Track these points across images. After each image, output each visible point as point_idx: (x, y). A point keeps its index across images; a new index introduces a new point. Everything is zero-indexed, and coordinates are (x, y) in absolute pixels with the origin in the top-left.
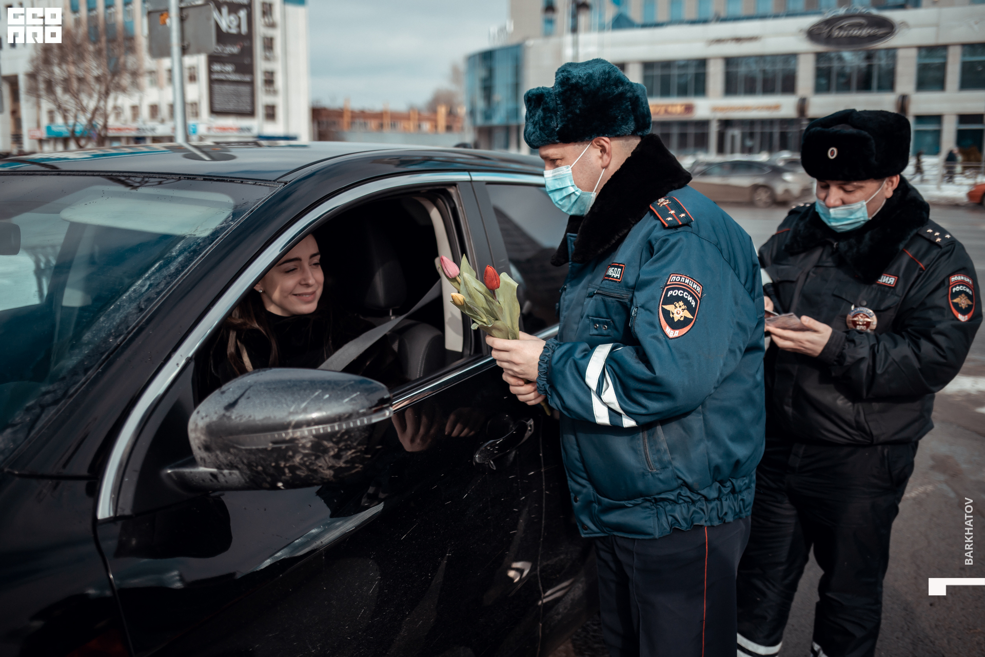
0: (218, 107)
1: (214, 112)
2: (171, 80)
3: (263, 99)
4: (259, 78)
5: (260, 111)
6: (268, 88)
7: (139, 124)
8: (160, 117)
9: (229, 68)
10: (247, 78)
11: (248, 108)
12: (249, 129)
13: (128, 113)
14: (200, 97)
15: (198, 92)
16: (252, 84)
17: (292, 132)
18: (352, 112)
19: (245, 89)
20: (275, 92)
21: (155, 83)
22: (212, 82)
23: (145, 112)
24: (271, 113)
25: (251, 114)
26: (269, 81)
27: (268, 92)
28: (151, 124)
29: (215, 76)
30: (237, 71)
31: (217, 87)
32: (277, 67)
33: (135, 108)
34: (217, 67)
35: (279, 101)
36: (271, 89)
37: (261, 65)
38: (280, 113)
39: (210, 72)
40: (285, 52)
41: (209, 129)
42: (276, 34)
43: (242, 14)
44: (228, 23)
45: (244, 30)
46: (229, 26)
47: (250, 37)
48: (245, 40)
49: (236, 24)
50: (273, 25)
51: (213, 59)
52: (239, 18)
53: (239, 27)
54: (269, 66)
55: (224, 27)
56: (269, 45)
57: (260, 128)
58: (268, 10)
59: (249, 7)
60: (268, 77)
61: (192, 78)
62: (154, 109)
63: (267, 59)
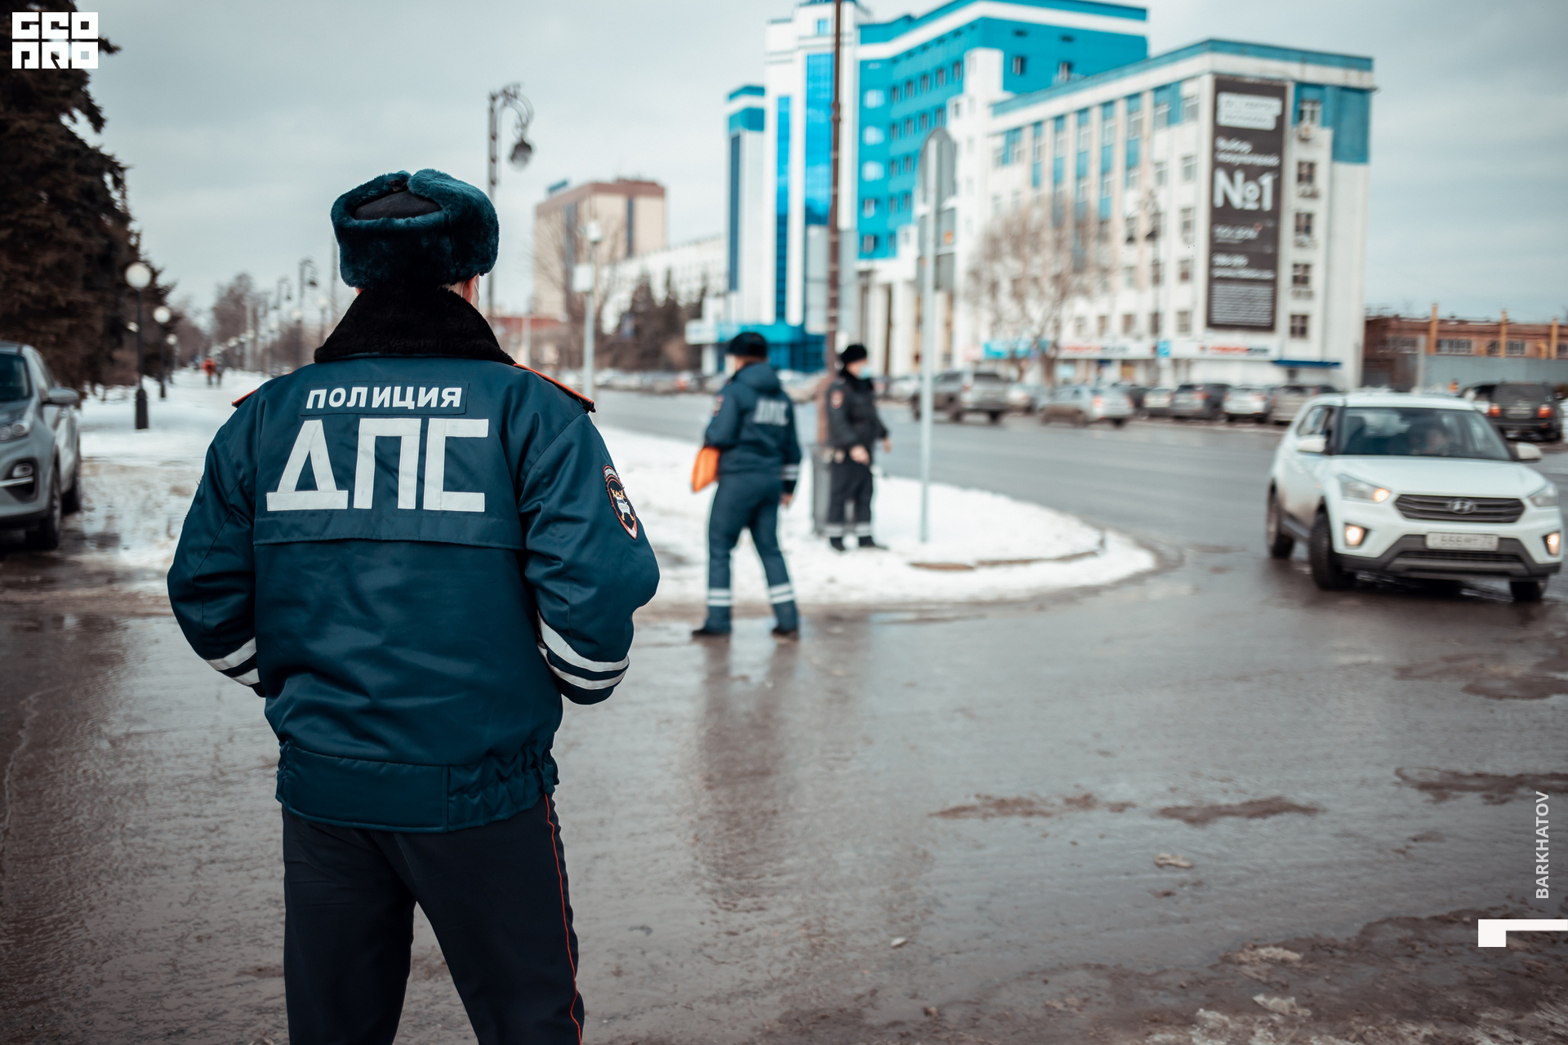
0: (1218, 318)
1: (1211, 324)
3: (1289, 305)
4: (1286, 274)
5: (1284, 323)
6: (1298, 289)
7: (1106, 342)
8: (1135, 331)
9: (1240, 260)
10: (1267, 275)
11: (1265, 320)
12: (1264, 351)
13: (1092, 324)
14: (1195, 303)
15: (1191, 296)
16: (1273, 283)
17: (1331, 356)
19: (1263, 291)
20: (1310, 296)
21: (1132, 283)
22: (1212, 280)
23: (1116, 324)
24: (1300, 328)
25: (1270, 328)
26: (1301, 279)
27: (1297, 295)
28: (1122, 341)
29: (1218, 273)
30: (1249, 266)
31: (1219, 288)
32: (1315, 256)
33: (1103, 319)
34: (1221, 260)
35: (1313, 309)
36: (1304, 290)
37: (1290, 254)
38: (1315, 327)
39: (1211, 266)
40: (1330, 235)
41: (1203, 349)
42: (1318, 208)
43: (1267, 180)
44: (1243, 195)
45: (1267, 204)
46: (1244, 199)
47: (1275, 214)
48: (1268, 220)
49: (1256, 196)
50: (1313, 195)
51: (1216, 247)
52: (1261, 188)
53: (1260, 200)
54: (1302, 257)
55: (1237, 201)
56: (1305, 225)
57: (1281, 349)
58: (1307, 174)
59: (1278, 171)
60: (1299, 273)
61: (1185, 276)
62: (1129, 320)
63: (1300, 245)
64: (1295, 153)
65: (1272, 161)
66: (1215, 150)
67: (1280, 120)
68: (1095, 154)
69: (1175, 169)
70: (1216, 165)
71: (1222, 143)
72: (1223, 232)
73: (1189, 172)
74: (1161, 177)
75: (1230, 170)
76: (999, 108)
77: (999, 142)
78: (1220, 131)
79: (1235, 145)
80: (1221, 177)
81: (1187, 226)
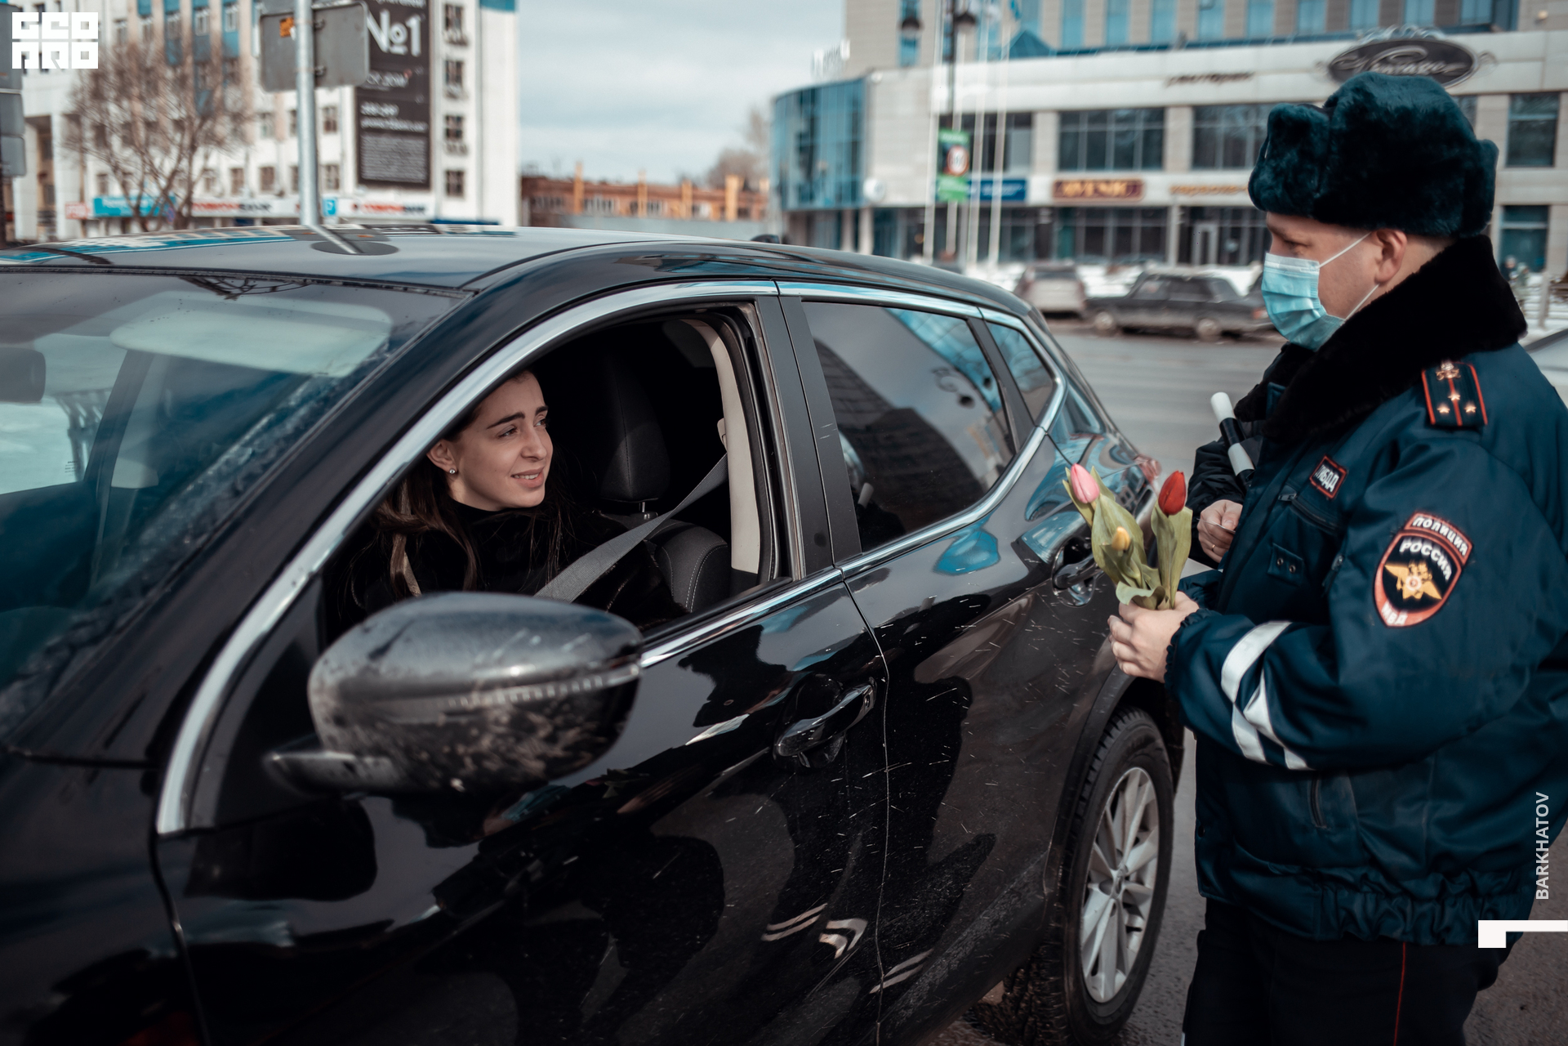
0: (369, 174)
2: (295, 127)
3: (443, 161)
4: (438, 127)
5: (439, 180)
6: (451, 143)
7: (243, 198)
8: (277, 187)
9: (390, 110)
10: (419, 127)
11: (420, 176)
12: (421, 209)
13: (226, 180)
14: (343, 155)
15: (338, 148)
16: (426, 135)
17: (489, 215)
18: (586, 183)
19: (416, 145)
20: (464, 151)
21: (270, 132)
22: (361, 132)
23: (253, 179)
24: (456, 185)
25: (425, 185)
26: (455, 132)
27: (451, 150)
28: (262, 198)
29: (366, 123)
30: (400, 116)
31: (369, 140)
32: (467, 109)
33: (237, 173)
34: (369, 108)
35: (469, 164)
36: (457, 144)
37: (441, 107)
38: (471, 184)
39: (359, 116)
40: (480, 86)
41: (356, 207)
42: (468, 57)
43: (414, 22)
44: (389, 37)
45: (416, 48)
46: (392, 42)
47: (425, 60)
48: (417, 66)
49: (404, 39)
50: (462, 42)
51: (364, 94)
52: (408, 30)
53: (407, 43)
54: (454, 108)
55: (384, 44)
56: (455, 74)
57: (438, 207)
58: (454, 18)
59: (425, 11)
60: (452, 125)
62: (268, 175)
63: (452, 96)
65: (418, 2)
75: (374, 9)
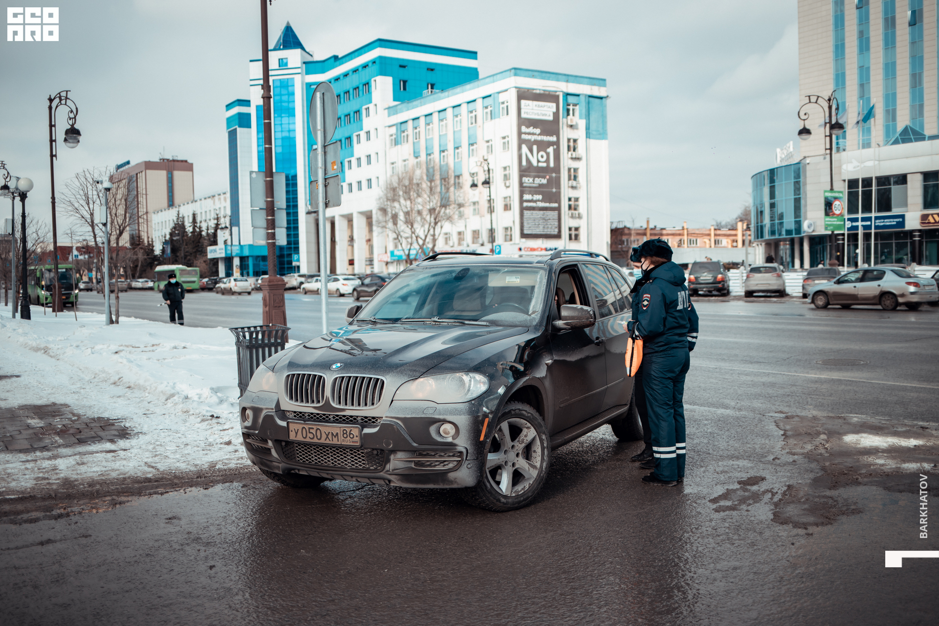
0: (526, 232)
1: (524, 235)
3: (568, 222)
4: (565, 204)
5: (565, 233)
6: (572, 213)
7: (463, 247)
9: (538, 197)
10: (555, 205)
11: (556, 232)
12: (555, 247)
13: (455, 238)
14: (513, 222)
15: (511, 219)
16: (558, 209)
17: (594, 249)
19: (553, 214)
20: (579, 217)
21: (477, 212)
22: (522, 210)
23: (468, 237)
24: (574, 236)
25: (558, 236)
26: (573, 206)
27: (572, 216)
28: (472, 247)
29: (525, 204)
30: (543, 200)
31: (527, 213)
32: (581, 194)
34: (527, 197)
35: (582, 224)
36: (575, 213)
37: (566, 192)
38: (583, 234)
39: (522, 201)
40: (588, 182)
41: (520, 249)
42: (581, 165)
43: (551, 150)
44: (537, 159)
45: (552, 164)
46: (538, 161)
47: (557, 169)
48: (552, 172)
49: (545, 159)
50: (578, 159)
51: (523, 189)
52: (548, 154)
53: (547, 161)
54: (573, 194)
55: (534, 163)
56: (573, 175)
57: (565, 247)
58: (573, 146)
59: (557, 144)
60: (572, 203)
61: (507, 207)
62: (476, 234)
63: (572, 187)
64: (566, 134)
65: (554, 139)
66: (520, 133)
67: (556, 115)
68: (450, 136)
69: (497, 144)
70: (521, 142)
71: (524, 129)
72: (527, 181)
73: (506, 145)
74: (490, 149)
75: (530, 145)
76: (391, 110)
77: (393, 130)
78: (523, 122)
79: (531, 130)
80: (525, 149)
81: (506, 177)
